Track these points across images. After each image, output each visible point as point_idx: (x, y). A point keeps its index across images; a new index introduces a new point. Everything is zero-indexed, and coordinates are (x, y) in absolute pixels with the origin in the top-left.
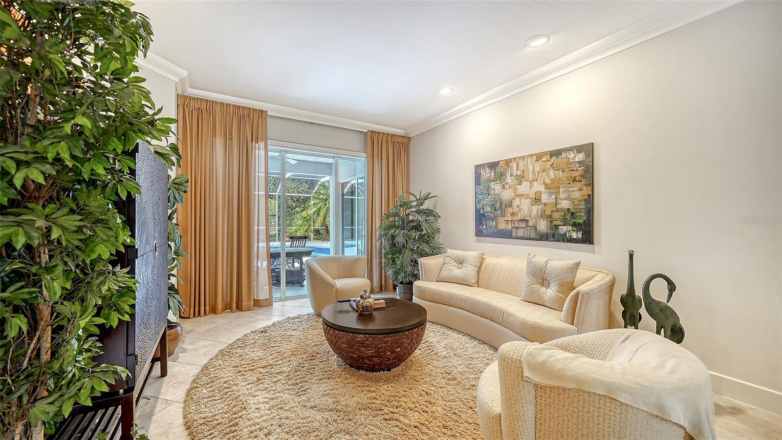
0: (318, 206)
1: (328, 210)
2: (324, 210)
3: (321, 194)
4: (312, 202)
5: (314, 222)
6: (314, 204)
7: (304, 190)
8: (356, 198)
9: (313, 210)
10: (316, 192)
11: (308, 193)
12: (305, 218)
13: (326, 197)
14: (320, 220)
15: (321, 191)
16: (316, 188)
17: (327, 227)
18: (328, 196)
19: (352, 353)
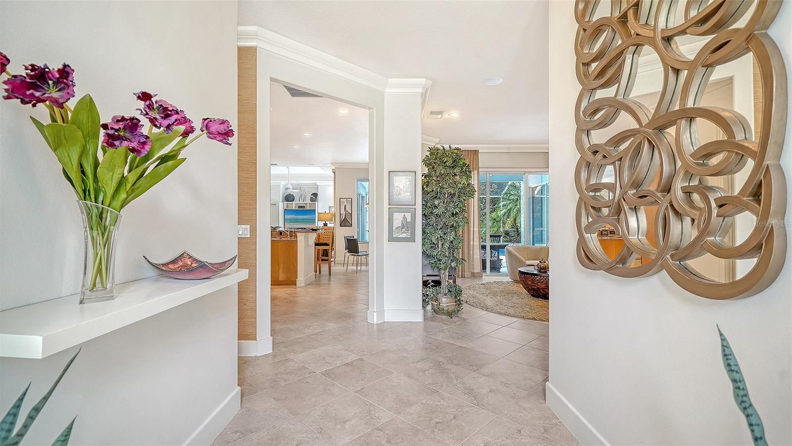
0: (509, 208)
1: (519, 211)
2: (515, 210)
3: (512, 195)
4: (502, 204)
5: (504, 224)
6: (504, 206)
7: (493, 191)
8: (545, 196)
9: (503, 211)
10: (506, 193)
11: (496, 193)
12: (495, 220)
13: (516, 197)
14: (510, 221)
15: (511, 192)
16: (506, 188)
17: (517, 229)
18: (519, 196)
19: (534, 286)
